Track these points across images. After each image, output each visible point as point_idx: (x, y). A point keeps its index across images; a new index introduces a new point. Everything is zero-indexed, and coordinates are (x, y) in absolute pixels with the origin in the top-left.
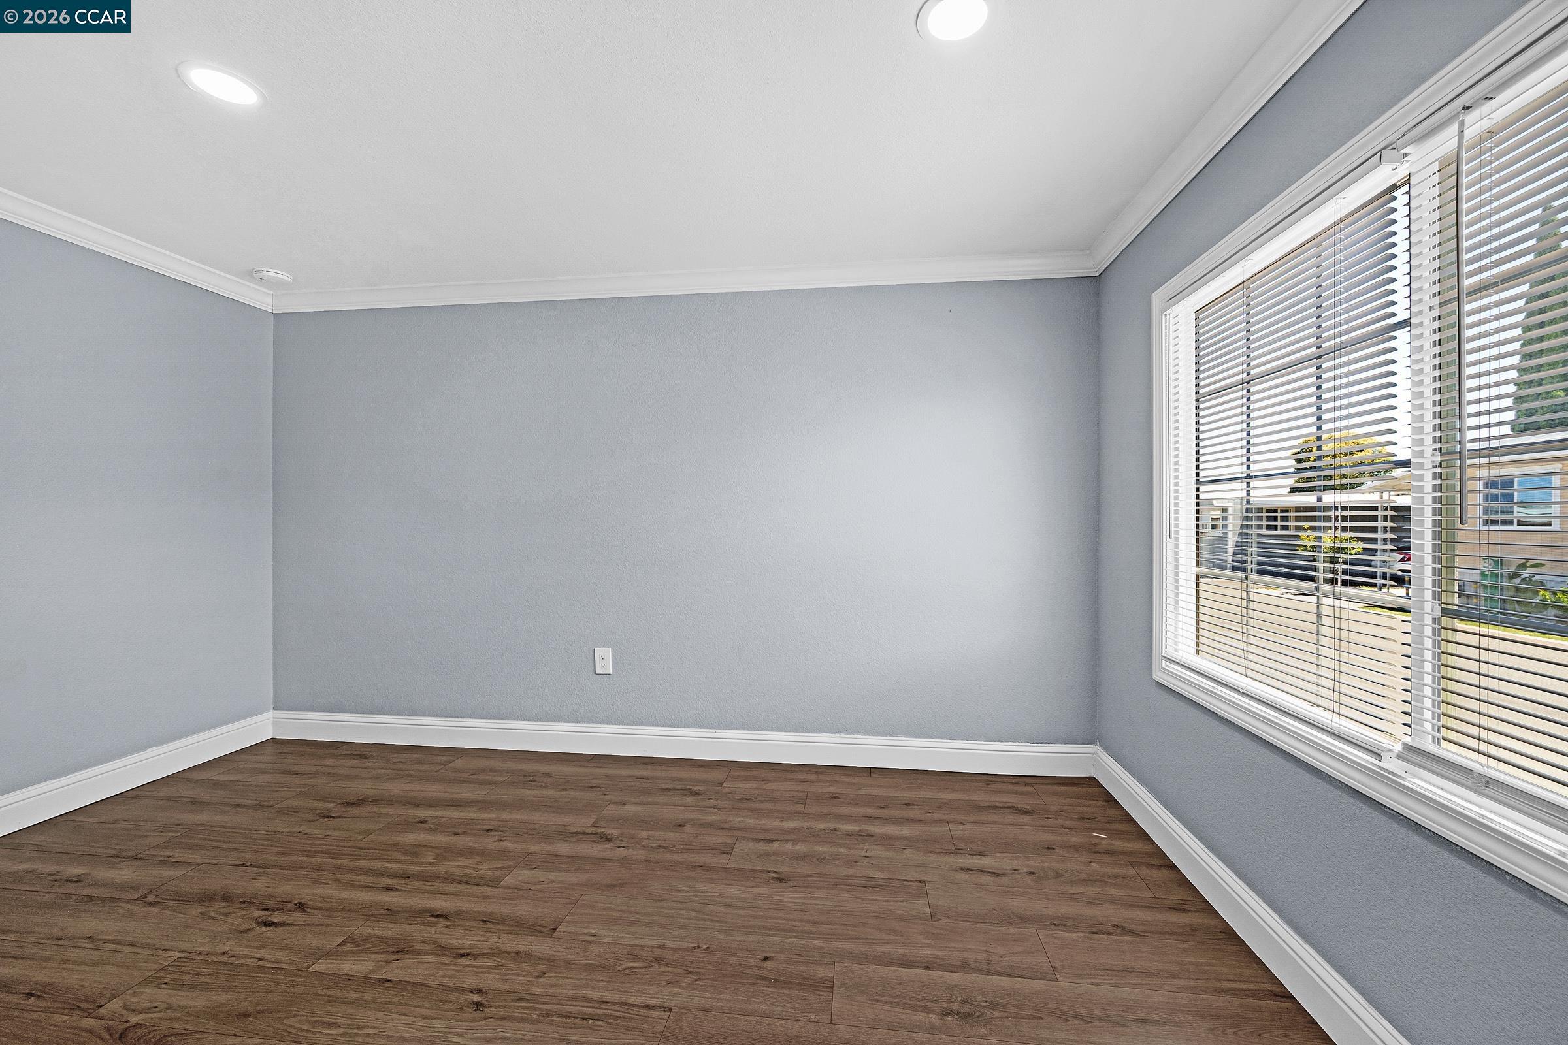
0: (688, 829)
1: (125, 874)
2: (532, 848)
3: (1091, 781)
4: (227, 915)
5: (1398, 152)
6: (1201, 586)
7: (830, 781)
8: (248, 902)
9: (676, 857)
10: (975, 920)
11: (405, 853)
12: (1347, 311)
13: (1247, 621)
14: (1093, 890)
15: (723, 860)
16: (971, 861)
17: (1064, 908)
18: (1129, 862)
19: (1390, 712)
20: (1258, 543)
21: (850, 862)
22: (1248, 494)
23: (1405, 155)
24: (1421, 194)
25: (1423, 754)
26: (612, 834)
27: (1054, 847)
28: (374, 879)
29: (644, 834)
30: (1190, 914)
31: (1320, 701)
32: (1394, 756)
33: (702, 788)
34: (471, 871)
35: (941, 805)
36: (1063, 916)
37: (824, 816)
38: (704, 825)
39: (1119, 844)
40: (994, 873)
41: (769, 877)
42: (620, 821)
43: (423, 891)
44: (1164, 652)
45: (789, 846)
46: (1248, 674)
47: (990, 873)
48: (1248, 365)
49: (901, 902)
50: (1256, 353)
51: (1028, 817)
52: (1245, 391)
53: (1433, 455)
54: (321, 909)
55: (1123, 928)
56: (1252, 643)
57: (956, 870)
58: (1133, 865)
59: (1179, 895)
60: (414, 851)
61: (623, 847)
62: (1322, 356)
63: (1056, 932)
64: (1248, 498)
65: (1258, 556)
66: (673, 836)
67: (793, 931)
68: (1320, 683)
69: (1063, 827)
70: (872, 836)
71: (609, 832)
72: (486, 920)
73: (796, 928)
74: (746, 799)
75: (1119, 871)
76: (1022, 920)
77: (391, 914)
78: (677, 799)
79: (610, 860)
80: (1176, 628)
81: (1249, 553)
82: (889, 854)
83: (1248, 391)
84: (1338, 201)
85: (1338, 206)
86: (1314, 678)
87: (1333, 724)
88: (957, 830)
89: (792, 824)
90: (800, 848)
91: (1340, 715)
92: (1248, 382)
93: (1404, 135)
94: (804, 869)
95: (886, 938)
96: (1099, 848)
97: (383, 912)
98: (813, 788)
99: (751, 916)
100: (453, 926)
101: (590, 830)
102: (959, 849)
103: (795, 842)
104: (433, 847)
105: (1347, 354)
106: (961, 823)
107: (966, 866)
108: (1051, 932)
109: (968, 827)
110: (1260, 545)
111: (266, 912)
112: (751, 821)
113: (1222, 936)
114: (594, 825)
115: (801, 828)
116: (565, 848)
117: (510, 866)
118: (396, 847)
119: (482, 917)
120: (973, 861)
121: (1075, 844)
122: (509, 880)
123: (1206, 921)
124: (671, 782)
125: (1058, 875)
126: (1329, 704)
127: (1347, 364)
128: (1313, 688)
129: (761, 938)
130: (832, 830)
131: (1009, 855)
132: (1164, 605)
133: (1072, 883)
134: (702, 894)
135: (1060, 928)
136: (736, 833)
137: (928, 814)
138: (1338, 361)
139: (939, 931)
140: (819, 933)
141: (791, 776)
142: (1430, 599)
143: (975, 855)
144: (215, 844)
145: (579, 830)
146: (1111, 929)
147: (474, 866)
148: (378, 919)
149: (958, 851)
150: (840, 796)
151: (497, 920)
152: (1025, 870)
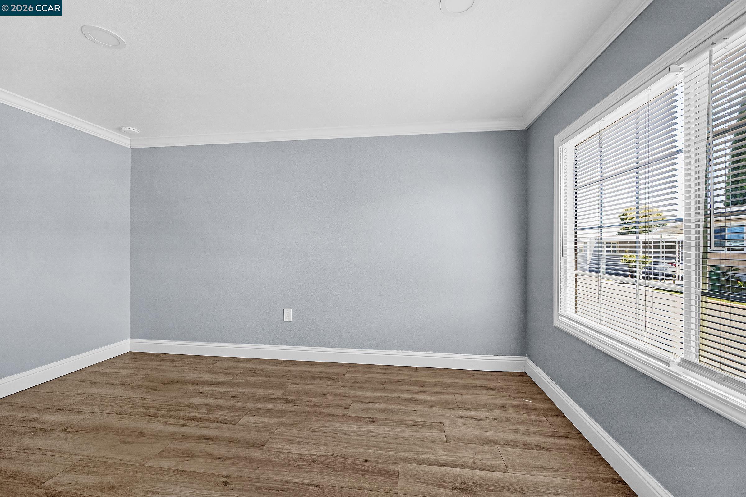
0: (328, 397)
1: (57, 417)
2: (253, 406)
3: (523, 374)
4: (106, 438)
5: (678, 66)
6: (578, 280)
7: (398, 374)
8: (116, 431)
9: (322, 410)
10: (467, 442)
11: (192, 408)
12: (652, 145)
13: (601, 297)
14: (525, 428)
15: (345, 412)
16: (465, 413)
17: (511, 437)
18: (543, 414)
19: (674, 342)
20: (606, 259)
21: (407, 413)
22: (601, 235)
23: (682, 68)
24: (690, 87)
25: (691, 364)
26: (292, 399)
27: (506, 406)
28: (177, 421)
29: (307, 399)
30: (572, 440)
31: (637, 336)
32: (676, 364)
33: (335, 377)
34: (224, 417)
35: (451, 386)
36: (511, 441)
37: (394, 391)
38: (336, 395)
39: (537, 405)
40: (477, 419)
41: (367, 420)
42: (296, 393)
43: (200, 427)
44: (559, 312)
45: (377, 405)
46: (601, 323)
47: (475, 419)
48: (601, 172)
49: (432, 433)
50: (605, 166)
51: (493, 392)
52: (600, 185)
53: (696, 216)
54: (151, 435)
55: (539, 446)
56: (603, 308)
57: (458, 417)
58: (544, 415)
59: (567, 430)
60: (196, 407)
61: (297, 405)
62: (638, 167)
63: (507, 448)
64: (601, 237)
65: (606, 265)
66: (321, 400)
67: (379, 447)
68: (638, 328)
69: (510, 396)
70: (417, 400)
71: (290, 398)
72: (230, 441)
73: (381, 446)
74: (357, 382)
75: (537, 418)
76: (491, 442)
77: (184, 438)
78: (323, 382)
79: (291, 412)
80: (565, 300)
81: (602, 264)
82: (426, 409)
83: (601, 185)
84: (648, 91)
85: (648, 93)
86: (634, 325)
87: (645, 348)
88: (458, 397)
89: (378, 394)
90: (383, 406)
91: (648, 343)
92: (601, 181)
93: (681, 58)
94: (384, 416)
95: (425, 451)
96: (528, 407)
97: (181, 437)
98: (388, 377)
99: (359, 440)
100: (215, 444)
101: (281, 397)
102: (460, 407)
103: (380, 403)
104: (205, 405)
105: (652, 166)
106: (460, 394)
107: (463, 415)
108: (505, 448)
109: (464, 396)
110: (607, 260)
111: (124, 437)
112: (359, 393)
113: (588, 451)
114: (283, 395)
115: (383, 397)
116: (269, 406)
117: (242, 415)
118: (187, 405)
119: (228, 439)
120: (467, 413)
121: (516, 405)
122: (242, 421)
123: (581, 443)
124: (320, 374)
125: (508, 420)
126: (643, 338)
127: (652, 171)
128: (634, 330)
129: (363, 451)
130: (398, 397)
131: (484, 410)
132: (559, 289)
133: (515, 424)
134: (335, 429)
135: (509, 446)
136: (351, 399)
137: (445, 390)
138: (647, 170)
139: (450, 448)
140: (392, 448)
141: (379, 371)
142: (694, 287)
143: (468, 410)
144: (100, 403)
145: (276, 397)
146: (534, 447)
147: (225, 415)
148: (178, 440)
149: (459, 408)
150: (402, 381)
151: (235, 441)
152: (492, 417)
